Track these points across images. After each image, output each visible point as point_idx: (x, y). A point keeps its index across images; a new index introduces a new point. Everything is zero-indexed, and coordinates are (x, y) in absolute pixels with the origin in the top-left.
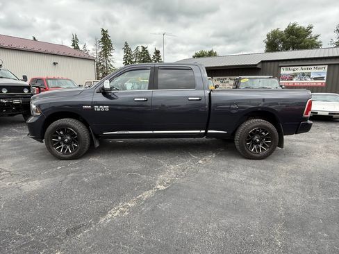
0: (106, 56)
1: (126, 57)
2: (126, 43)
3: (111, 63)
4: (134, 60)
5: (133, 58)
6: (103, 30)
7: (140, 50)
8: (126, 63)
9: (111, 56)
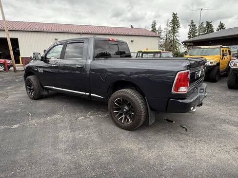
0: (174, 33)
1: (190, 33)
2: (192, 21)
3: (177, 38)
4: (197, 34)
5: (196, 33)
6: (174, 14)
7: (205, 25)
8: (190, 37)
9: (177, 32)
